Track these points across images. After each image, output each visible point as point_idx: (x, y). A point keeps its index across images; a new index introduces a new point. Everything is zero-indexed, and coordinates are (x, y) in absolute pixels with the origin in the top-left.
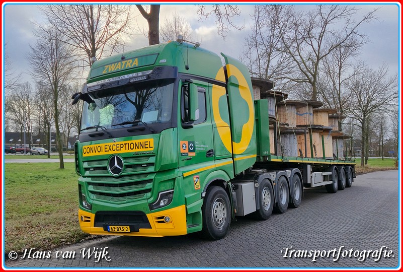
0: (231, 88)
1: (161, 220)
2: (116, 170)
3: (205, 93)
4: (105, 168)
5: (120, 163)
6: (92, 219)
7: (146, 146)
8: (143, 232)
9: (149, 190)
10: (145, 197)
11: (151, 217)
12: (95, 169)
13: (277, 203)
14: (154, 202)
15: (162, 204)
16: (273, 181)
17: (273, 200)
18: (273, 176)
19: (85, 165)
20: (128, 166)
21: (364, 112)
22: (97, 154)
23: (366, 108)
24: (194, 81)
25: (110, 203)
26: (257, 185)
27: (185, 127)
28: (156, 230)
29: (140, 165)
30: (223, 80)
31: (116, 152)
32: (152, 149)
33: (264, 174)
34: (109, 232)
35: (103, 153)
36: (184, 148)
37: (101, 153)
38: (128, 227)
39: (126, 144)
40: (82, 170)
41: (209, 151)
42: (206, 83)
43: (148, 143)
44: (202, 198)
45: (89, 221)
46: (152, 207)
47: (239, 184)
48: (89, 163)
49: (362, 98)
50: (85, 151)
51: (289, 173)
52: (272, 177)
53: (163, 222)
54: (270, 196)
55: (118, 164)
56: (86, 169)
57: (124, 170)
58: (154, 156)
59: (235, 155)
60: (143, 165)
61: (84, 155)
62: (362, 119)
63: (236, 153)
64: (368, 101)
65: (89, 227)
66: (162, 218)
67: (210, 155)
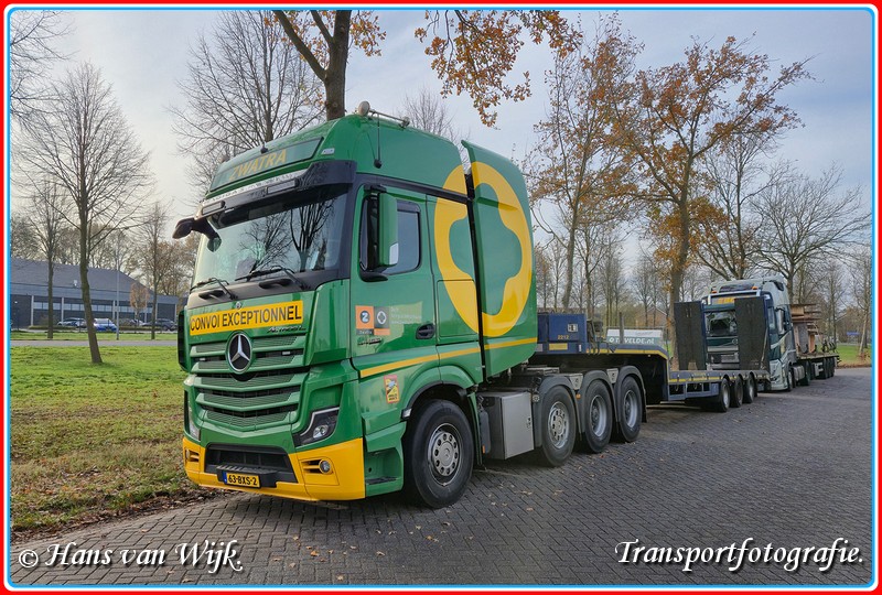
0: (480, 208)
1: (316, 467)
2: (239, 362)
3: (419, 214)
4: (222, 358)
5: (246, 349)
6: (202, 458)
7: (291, 316)
8: (284, 489)
9: (293, 407)
10: (287, 420)
11: (297, 459)
12: (208, 358)
13: (583, 434)
14: (302, 431)
15: (318, 435)
16: (577, 391)
17: (575, 427)
18: (576, 380)
19: (194, 352)
20: (260, 355)
21: (792, 257)
22: (211, 330)
23: (796, 250)
24: (389, 189)
25: (229, 428)
26: (537, 398)
27: (366, 279)
28: (304, 487)
29: (279, 353)
30: (463, 191)
31: (240, 327)
32: (300, 321)
33: (553, 378)
34: (226, 484)
35: (220, 329)
36: (364, 319)
37: (217, 330)
38: (257, 477)
39: (256, 312)
40: (188, 360)
41: (424, 327)
42: (422, 196)
43: (294, 310)
44: (403, 419)
45: (197, 460)
46: (298, 439)
47: (496, 395)
48: (200, 347)
49: (788, 232)
50: (193, 325)
51: (612, 375)
52: (573, 382)
53: (317, 471)
54: (566, 419)
55: (244, 350)
56: (195, 359)
57: (252, 362)
58: (304, 334)
59: (487, 338)
60: (284, 353)
61: (192, 333)
62: (787, 270)
63: (489, 335)
64: (799, 237)
65: (196, 471)
66: (316, 462)
67: (426, 334)
